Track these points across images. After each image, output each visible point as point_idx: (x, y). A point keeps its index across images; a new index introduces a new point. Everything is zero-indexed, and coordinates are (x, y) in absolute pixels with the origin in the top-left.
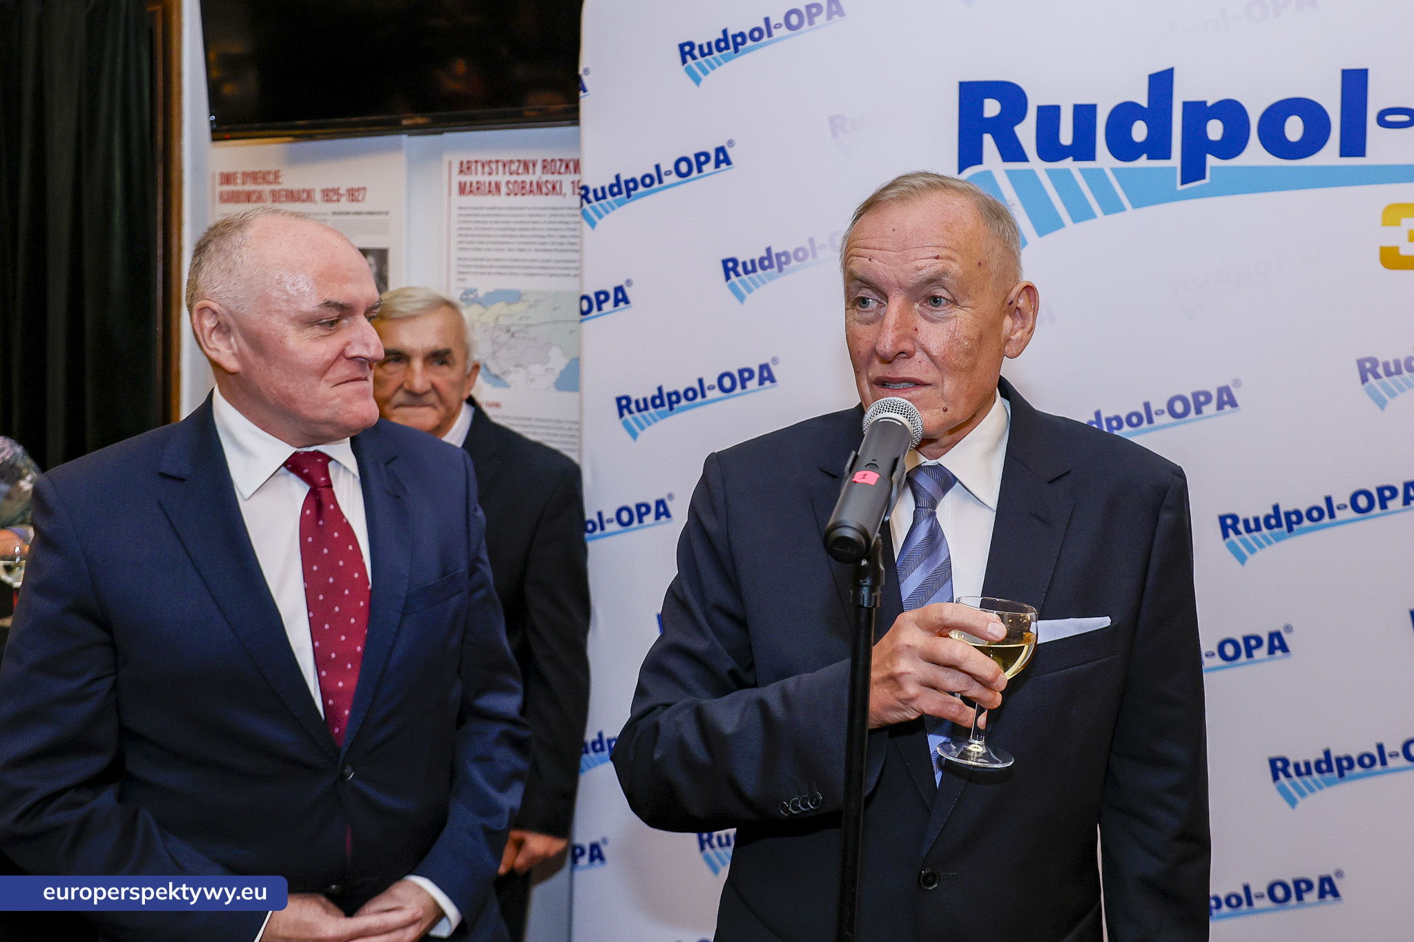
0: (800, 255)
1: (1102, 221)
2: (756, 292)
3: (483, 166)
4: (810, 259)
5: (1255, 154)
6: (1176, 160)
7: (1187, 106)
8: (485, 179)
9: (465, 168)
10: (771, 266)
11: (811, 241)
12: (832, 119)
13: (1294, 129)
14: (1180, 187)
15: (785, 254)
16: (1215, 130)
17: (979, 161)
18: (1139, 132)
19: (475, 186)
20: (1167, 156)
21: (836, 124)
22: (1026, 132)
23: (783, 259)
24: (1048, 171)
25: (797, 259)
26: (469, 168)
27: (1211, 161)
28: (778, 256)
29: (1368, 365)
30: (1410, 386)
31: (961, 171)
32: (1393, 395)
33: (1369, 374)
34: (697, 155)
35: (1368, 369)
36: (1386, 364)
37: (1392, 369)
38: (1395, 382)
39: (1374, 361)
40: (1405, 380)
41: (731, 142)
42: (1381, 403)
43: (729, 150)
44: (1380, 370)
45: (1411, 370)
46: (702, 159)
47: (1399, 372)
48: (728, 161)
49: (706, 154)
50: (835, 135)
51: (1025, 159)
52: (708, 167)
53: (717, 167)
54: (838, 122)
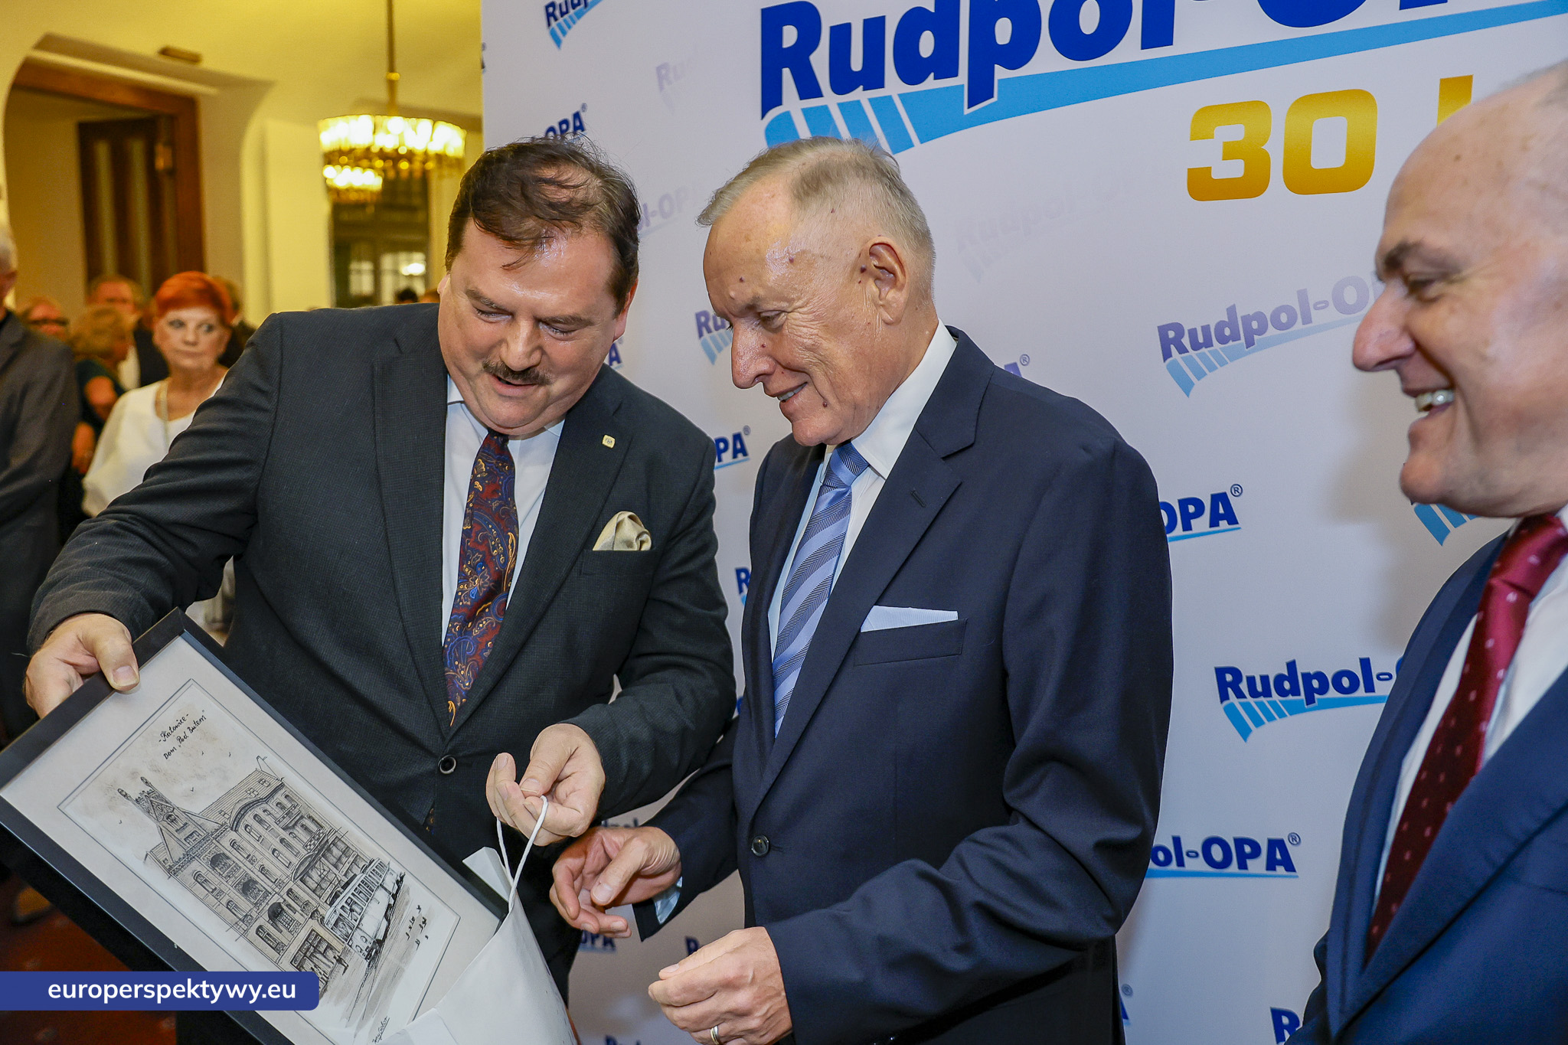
4: (644, 228)
6: (963, 77)
11: (645, 207)
12: (659, 69)
13: (1090, 17)
16: (1003, 31)
18: (927, 45)
20: (954, 72)
21: (662, 74)
22: (820, 61)
27: (1000, 73)
29: (1171, 334)
30: (1223, 363)
31: (763, 116)
32: (1200, 375)
33: (1172, 346)
34: (561, 123)
35: (1171, 340)
36: (1193, 333)
37: (1201, 340)
38: (1203, 357)
39: (1178, 328)
40: (1215, 353)
41: (584, 107)
42: (1187, 387)
43: (583, 115)
44: (1186, 341)
45: (1223, 340)
46: (564, 127)
47: (1208, 343)
48: (581, 128)
49: (565, 122)
50: (661, 88)
51: (819, 94)
52: (568, 136)
53: (575, 134)
54: (663, 72)
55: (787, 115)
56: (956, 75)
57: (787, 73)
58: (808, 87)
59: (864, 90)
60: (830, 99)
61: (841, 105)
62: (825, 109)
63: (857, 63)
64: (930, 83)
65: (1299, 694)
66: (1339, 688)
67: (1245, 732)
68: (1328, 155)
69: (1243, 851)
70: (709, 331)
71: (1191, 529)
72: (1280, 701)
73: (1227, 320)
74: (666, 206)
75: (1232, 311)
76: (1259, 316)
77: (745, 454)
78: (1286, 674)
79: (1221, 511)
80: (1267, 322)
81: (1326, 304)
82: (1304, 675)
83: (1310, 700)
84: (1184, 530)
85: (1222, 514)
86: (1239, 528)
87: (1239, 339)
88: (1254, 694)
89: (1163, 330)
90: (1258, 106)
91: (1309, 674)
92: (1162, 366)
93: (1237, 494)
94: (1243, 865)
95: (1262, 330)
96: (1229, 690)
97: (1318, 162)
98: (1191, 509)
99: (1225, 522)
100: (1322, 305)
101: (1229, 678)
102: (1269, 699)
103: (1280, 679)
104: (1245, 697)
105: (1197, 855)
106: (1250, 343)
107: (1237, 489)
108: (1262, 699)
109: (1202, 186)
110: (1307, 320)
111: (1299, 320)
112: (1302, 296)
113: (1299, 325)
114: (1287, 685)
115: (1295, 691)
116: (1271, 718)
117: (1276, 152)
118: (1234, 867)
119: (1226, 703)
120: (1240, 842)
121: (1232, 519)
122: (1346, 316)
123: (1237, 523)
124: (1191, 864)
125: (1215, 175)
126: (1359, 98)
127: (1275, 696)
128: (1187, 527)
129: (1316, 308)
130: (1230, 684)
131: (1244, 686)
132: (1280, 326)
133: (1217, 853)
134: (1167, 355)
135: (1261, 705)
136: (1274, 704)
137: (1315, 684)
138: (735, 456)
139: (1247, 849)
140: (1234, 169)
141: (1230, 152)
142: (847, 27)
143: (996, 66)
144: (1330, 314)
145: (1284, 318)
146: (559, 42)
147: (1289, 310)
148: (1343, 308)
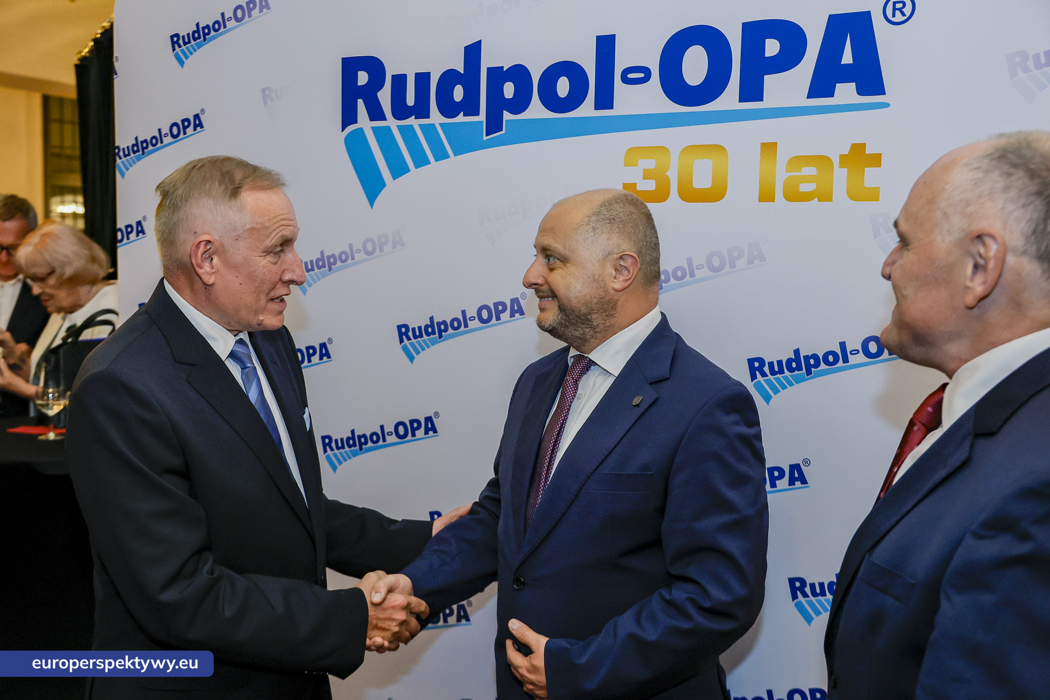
1: (434, 166)
6: (482, 117)
7: (490, 70)
12: (263, 90)
13: (563, 87)
14: (485, 138)
16: (509, 90)
17: (355, 121)
18: (458, 93)
20: (477, 113)
21: (266, 94)
22: (385, 96)
27: (507, 116)
31: (343, 129)
34: (183, 121)
41: (203, 111)
43: (201, 116)
46: (186, 124)
48: (201, 125)
49: (187, 120)
50: (265, 103)
51: (384, 119)
52: (190, 130)
53: (195, 130)
54: (267, 92)
55: (361, 129)
56: (478, 115)
57: (360, 102)
58: (376, 113)
59: (415, 119)
60: (391, 122)
61: (398, 126)
62: (388, 128)
63: (410, 100)
64: (461, 118)
68: (702, 180)
76: (665, 272)
77: (329, 357)
80: (669, 276)
81: (703, 266)
90: (663, 149)
95: (667, 281)
97: (697, 184)
100: (701, 267)
110: (692, 275)
111: (688, 275)
112: (690, 261)
113: (688, 278)
117: (673, 177)
122: (714, 273)
125: (639, 188)
126: (717, 149)
129: (697, 268)
132: (677, 278)
138: (321, 359)
140: (650, 185)
141: (647, 175)
142: (404, 77)
143: (504, 111)
144: (705, 272)
145: (679, 274)
146: (182, 63)
147: (681, 268)
148: (712, 269)
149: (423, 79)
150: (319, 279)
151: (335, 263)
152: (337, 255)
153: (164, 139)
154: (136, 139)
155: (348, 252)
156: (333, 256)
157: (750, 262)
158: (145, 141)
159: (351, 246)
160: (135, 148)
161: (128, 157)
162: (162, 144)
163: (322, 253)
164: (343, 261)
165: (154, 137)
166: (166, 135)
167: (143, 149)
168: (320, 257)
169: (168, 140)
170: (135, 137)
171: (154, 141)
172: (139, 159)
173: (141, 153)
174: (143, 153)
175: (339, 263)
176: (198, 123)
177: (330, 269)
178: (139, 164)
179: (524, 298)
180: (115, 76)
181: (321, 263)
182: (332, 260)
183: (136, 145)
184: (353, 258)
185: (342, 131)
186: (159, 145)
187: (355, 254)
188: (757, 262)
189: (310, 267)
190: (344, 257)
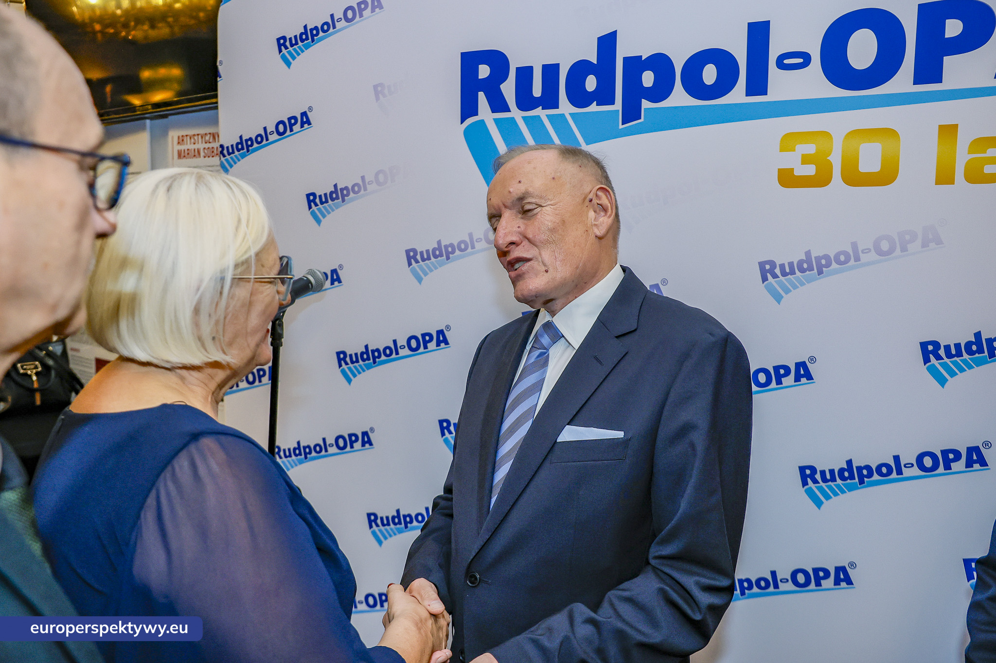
0: (356, 189)
2: (328, 217)
3: (190, 138)
4: (362, 192)
5: (679, 97)
6: (618, 105)
7: (626, 59)
8: (192, 147)
9: (181, 140)
10: (337, 198)
11: (363, 178)
12: (375, 87)
13: (710, 74)
14: (621, 127)
15: (346, 188)
16: (648, 79)
17: (475, 114)
18: (591, 83)
19: (186, 151)
21: (378, 90)
22: (508, 89)
23: (345, 192)
24: (524, 118)
25: (354, 192)
26: (183, 140)
27: (646, 104)
28: (342, 190)
29: (768, 267)
30: (802, 284)
31: (462, 123)
32: (787, 291)
33: (768, 274)
34: (289, 119)
35: (767, 270)
36: (782, 266)
37: (788, 270)
38: (790, 281)
39: (772, 264)
40: (798, 279)
41: (310, 109)
42: (778, 298)
43: (309, 114)
44: (778, 271)
45: (803, 271)
46: (293, 121)
47: (792, 272)
48: (309, 122)
49: (295, 118)
50: (377, 99)
51: (508, 110)
52: (296, 128)
53: (302, 126)
54: (379, 89)
55: (483, 121)
56: (613, 104)
57: (481, 96)
58: (498, 104)
59: (542, 109)
60: (516, 113)
63: (537, 91)
64: (594, 108)
65: (854, 479)
66: (880, 473)
67: (819, 504)
68: (869, 164)
69: (819, 575)
70: (417, 262)
71: (782, 384)
72: (842, 484)
73: (805, 259)
74: (381, 178)
75: (808, 254)
76: (827, 257)
77: (447, 343)
78: (846, 467)
79: (802, 372)
80: (831, 260)
81: (870, 250)
82: (857, 468)
83: (862, 482)
84: (777, 385)
85: (803, 374)
86: (814, 382)
87: (814, 270)
88: (825, 480)
89: (762, 265)
90: (826, 135)
91: (861, 466)
92: (762, 286)
93: (813, 362)
94: (818, 584)
95: (828, 265)
96: (809, 479)
97: (864, 168)
98: (782, 371)
99: (805, 379)
100: (867, 251)
101: (808, 472)
102: (835, 483)
103: (841, 471)
104: (819, 483)
105: (788, 581)
106: (820, 272)
107: (813, 359)
108: (830, 483)
109: (787, 179)
110: (857, 259)
111: (852, 259)
112: (854, 246)
113: (852, 262)
114: (846, 474)
115: (852, 477)
116: (836, 494)
117: (836, 161)
118: (812, 586)
119: (806, 487)
120: (816, 571)
121: (809, 377)
122: (881, 257)
123: (813, 379)
124: (783, 587)
125: (796, 173)
126: (888, 133)
127: (839, 481)
128: (779, 382)
129: (863, 252)
130: (809, 476)
131: (818, 477)
132: (839, 262)
133: (801, 578)
134: (764, 279)
135: (830, 487)
136: (838, 486)
137: (865, 472)
138: (438, 345)
139: (821, 574)
140: (810, 170)
141: (806, 160)
142: (530, 69)
143: (643, 100)
144: (873, 256)
145: (842, 258)
146: (288, 64)
147: (845, 253)
148: (880, 253)
149: (550, 71)
150: (436, 268)
151: (453, 252)
152: (456, 245)
153: (270, 137)
154: (241, 137)
155: (468, 241)
156: (452, 245)
157: (925, 245)
158: (250, 139)
159: (471, 235)
160: (240, 146)
161: (232, 155)
162: (267, 142)
163: (439, 243)
164: (461, 250)
165: (260, 135)
166: (272, 133)
167: (248, 146)
168: (437, 246)
169: (272, 138)
170: (240, 135)
171: (259, 139)
172: (243, 156)
173: (245, 150)
174: (248, 151)
175: (457, 252)
176: (305, 119)
177: (448, 258)
178: (243, 161)
179: (665, 284)
180: (219, 79)
181: (437, 253)
182: (450, 249)
183: (241, 143)
184: (473, 247)
185: (461, 123)
186: (264, 142)
187: (475, 243)
188: (932, 245)
189: (425, 257)
190: (463, 246)
